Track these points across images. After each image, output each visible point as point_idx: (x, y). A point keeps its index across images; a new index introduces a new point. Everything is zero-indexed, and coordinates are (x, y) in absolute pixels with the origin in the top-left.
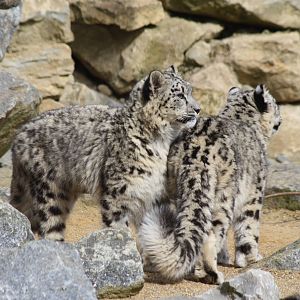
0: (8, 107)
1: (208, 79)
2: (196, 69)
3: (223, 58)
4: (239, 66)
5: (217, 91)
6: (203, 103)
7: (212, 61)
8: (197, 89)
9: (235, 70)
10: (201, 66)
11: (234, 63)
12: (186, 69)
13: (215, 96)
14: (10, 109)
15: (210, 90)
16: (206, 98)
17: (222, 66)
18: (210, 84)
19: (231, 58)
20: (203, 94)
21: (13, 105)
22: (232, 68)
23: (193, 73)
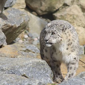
0: (21, 22)
1: (72, 10)
2: (67, 7)
3: (76, 3)
4: (82, 6)
5: (75, 15)
6: (70, 19)
7: (73, 4)
8: (69, 14)
9: (81, 7)
10: (68, 6)
11: (80, 5)
12: (63, 7)
13: (75, 17)
14: (22, 23)
15: (73, 15)
16: (72, 17)
17: (76, 6)
18: (73, 12)
19: (80, 3)
20: (71, 16)
21: (23, 21)
22: (80, 7)
23: (66, 8)
